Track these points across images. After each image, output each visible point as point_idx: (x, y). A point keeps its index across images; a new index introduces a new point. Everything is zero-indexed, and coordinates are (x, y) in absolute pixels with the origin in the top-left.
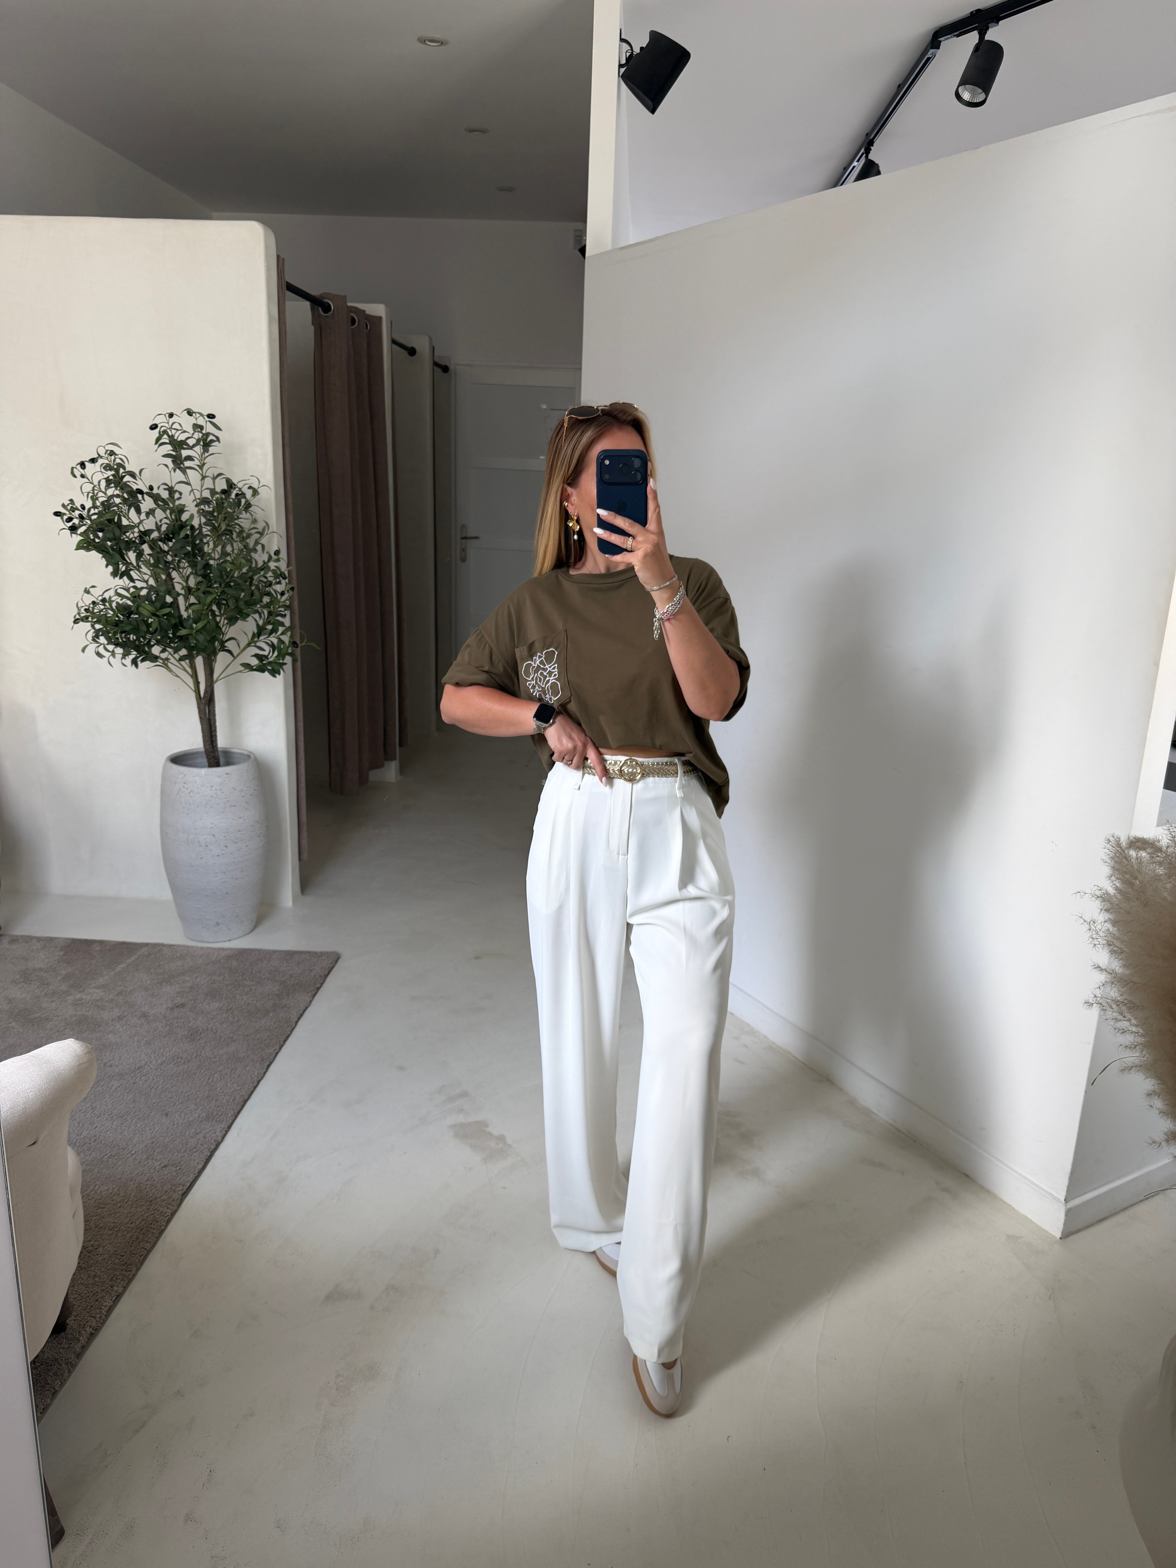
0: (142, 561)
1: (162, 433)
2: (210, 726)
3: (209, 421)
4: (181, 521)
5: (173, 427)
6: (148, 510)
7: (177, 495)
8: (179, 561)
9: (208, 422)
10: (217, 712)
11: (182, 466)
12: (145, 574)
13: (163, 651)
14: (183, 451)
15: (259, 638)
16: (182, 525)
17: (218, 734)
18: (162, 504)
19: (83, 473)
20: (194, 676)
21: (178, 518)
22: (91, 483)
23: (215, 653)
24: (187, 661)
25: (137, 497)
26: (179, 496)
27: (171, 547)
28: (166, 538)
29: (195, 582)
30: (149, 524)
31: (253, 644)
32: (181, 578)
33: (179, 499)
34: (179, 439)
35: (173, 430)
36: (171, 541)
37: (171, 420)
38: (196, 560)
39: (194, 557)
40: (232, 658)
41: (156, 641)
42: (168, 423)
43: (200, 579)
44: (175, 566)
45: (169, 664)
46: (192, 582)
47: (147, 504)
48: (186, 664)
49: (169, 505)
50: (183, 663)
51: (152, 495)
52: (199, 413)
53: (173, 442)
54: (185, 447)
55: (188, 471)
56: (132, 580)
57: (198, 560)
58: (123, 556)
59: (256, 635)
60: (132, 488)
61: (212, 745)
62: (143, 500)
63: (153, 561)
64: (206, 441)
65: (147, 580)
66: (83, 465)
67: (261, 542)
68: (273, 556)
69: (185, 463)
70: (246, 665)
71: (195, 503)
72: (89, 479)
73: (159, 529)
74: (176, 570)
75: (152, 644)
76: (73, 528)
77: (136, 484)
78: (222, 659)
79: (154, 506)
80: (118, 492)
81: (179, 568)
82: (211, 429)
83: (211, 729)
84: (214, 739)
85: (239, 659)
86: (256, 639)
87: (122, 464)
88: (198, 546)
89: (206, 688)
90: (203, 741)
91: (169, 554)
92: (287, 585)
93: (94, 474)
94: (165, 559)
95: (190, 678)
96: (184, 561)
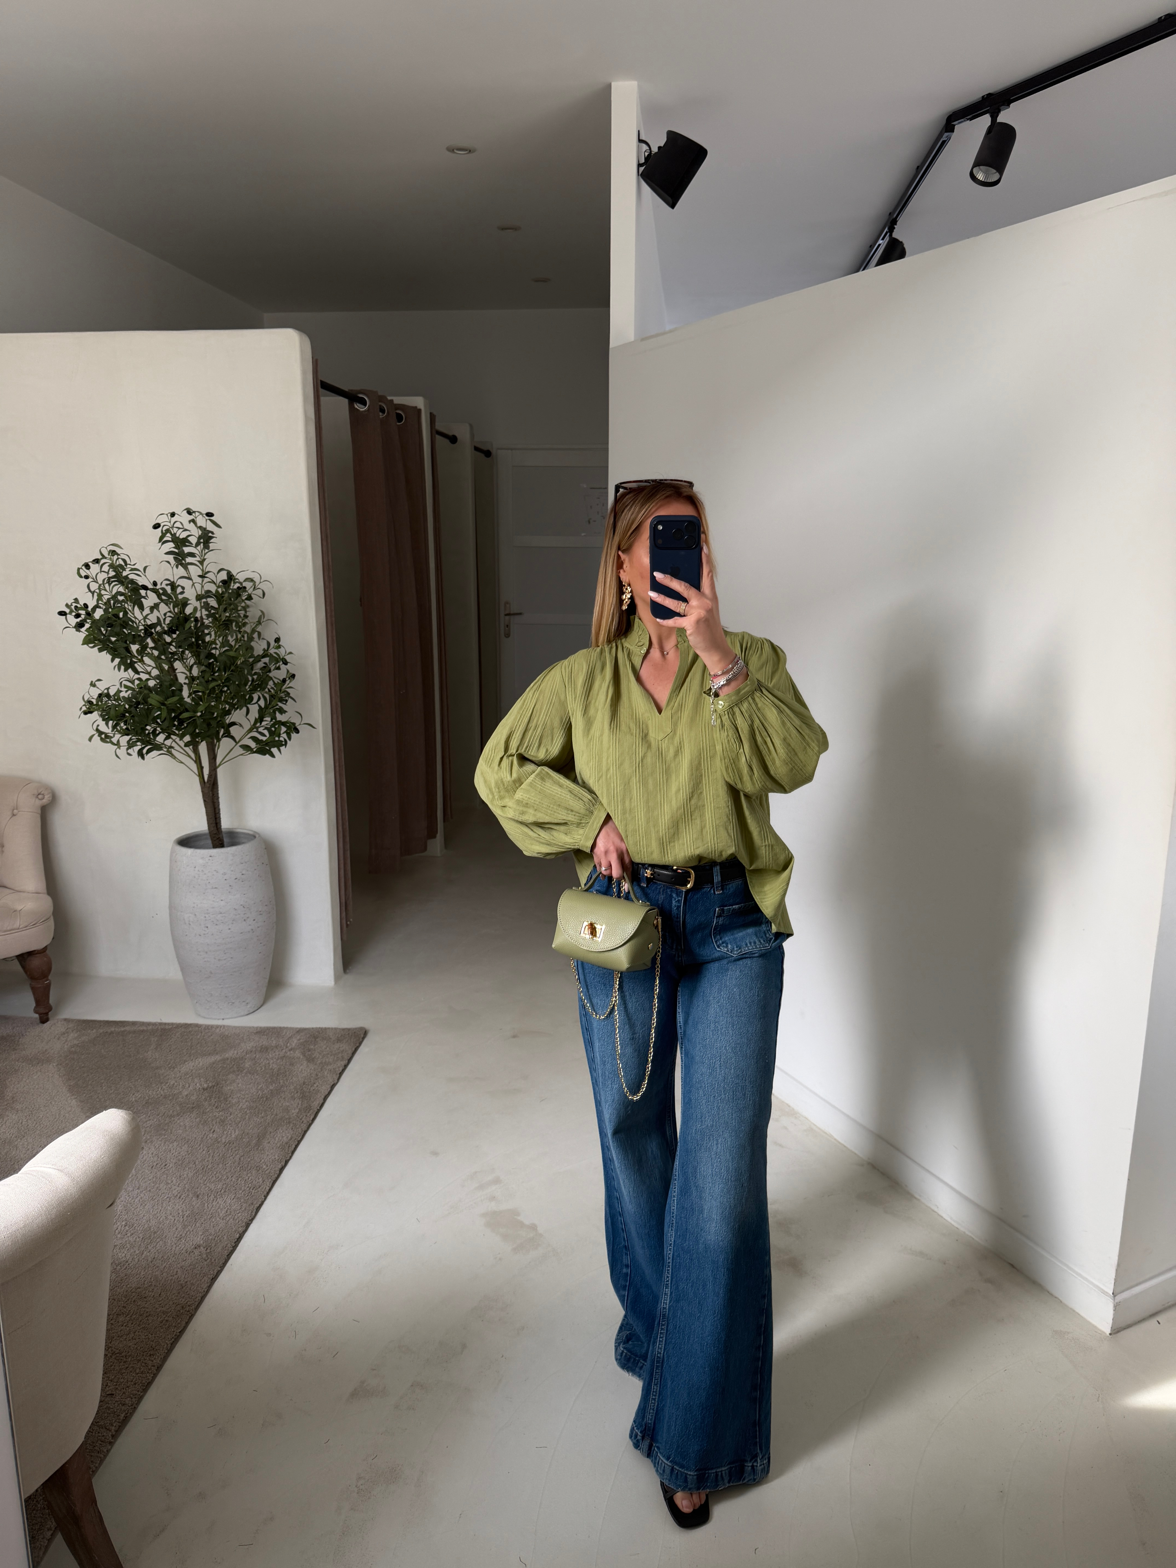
0: (146, 653)
1: (164, 532)
2: (215, 809)
3: (209, 519)
4: (185, 614)
5: (175, 526)
6: (153, 605)
7: (179, 590)
8: (183, 652)
9: (208, 521)
11: (183, 562)
12: (150, 666)
13: (167, 738)
14: (184, 548)
15: (261, 724)
16: (185, 618)
18: (166, 598)
19: (87, 571)
20: (198, 761)
21: (182, 611)
22: (95, 581)
23: (219, 740)
24: (191, 747)
25: (140, 594)
26: (182, 590)
27: (175, 639)
28: (170, 632)
29: (199, 672)
30: (152, 619)
31: (255, 730)
32: (185, 668)
33: (182, 593)
34: (181, 537)
35: (174, 529)
36: (175, 633)
37: (173, 519)
38: (198, 650)
39: (197, 648)
40: (235, 744)
41: (161, 729)
43: (203, 668)
44: (179, 657)
45: (173, 751)
46: (195, 672)
47: (151, 599)
48: (190, 750)
49: (172, 599)
50: (187, 749)
51: (156, 591)
52: (198, 512)
53: (175, 540)
54: (187, 544)
55: (189, 567)
56: (137, 672)
57: (200, 650)
58: (128, 650)
59: (259, 720)
60: (137, 584)
61: (217, 827)
62: (147, 596)
63: (156, 653)
64: (206, 538)
65: (151, 672)
66: (87, 566)
67: (257, 630)
68: (273, 643)
69: (187, 559)
70: (246, 748)
71: (197, 597)
72: (94, 579)
73: (162, 622)
74: (179, 660)
75: (158, 732)
76: (79, 626)
77: (141, 581)
78: (225, 744)
79: (158, 601)
80: (121, 589)
81: (182, 659)
82: (210, 527)
83: (215, 811)
84: (218, 821)
85: (240, 744)
86: (258, 724)
87: (123, 564)
88: (200, 637)
89: (210, 773)
90: (208, 823)
91: (173, 645)
92: (288, 671)
93: (97, 574)
94: (169, 650)
95: (193, 762)
96: (187, 652)
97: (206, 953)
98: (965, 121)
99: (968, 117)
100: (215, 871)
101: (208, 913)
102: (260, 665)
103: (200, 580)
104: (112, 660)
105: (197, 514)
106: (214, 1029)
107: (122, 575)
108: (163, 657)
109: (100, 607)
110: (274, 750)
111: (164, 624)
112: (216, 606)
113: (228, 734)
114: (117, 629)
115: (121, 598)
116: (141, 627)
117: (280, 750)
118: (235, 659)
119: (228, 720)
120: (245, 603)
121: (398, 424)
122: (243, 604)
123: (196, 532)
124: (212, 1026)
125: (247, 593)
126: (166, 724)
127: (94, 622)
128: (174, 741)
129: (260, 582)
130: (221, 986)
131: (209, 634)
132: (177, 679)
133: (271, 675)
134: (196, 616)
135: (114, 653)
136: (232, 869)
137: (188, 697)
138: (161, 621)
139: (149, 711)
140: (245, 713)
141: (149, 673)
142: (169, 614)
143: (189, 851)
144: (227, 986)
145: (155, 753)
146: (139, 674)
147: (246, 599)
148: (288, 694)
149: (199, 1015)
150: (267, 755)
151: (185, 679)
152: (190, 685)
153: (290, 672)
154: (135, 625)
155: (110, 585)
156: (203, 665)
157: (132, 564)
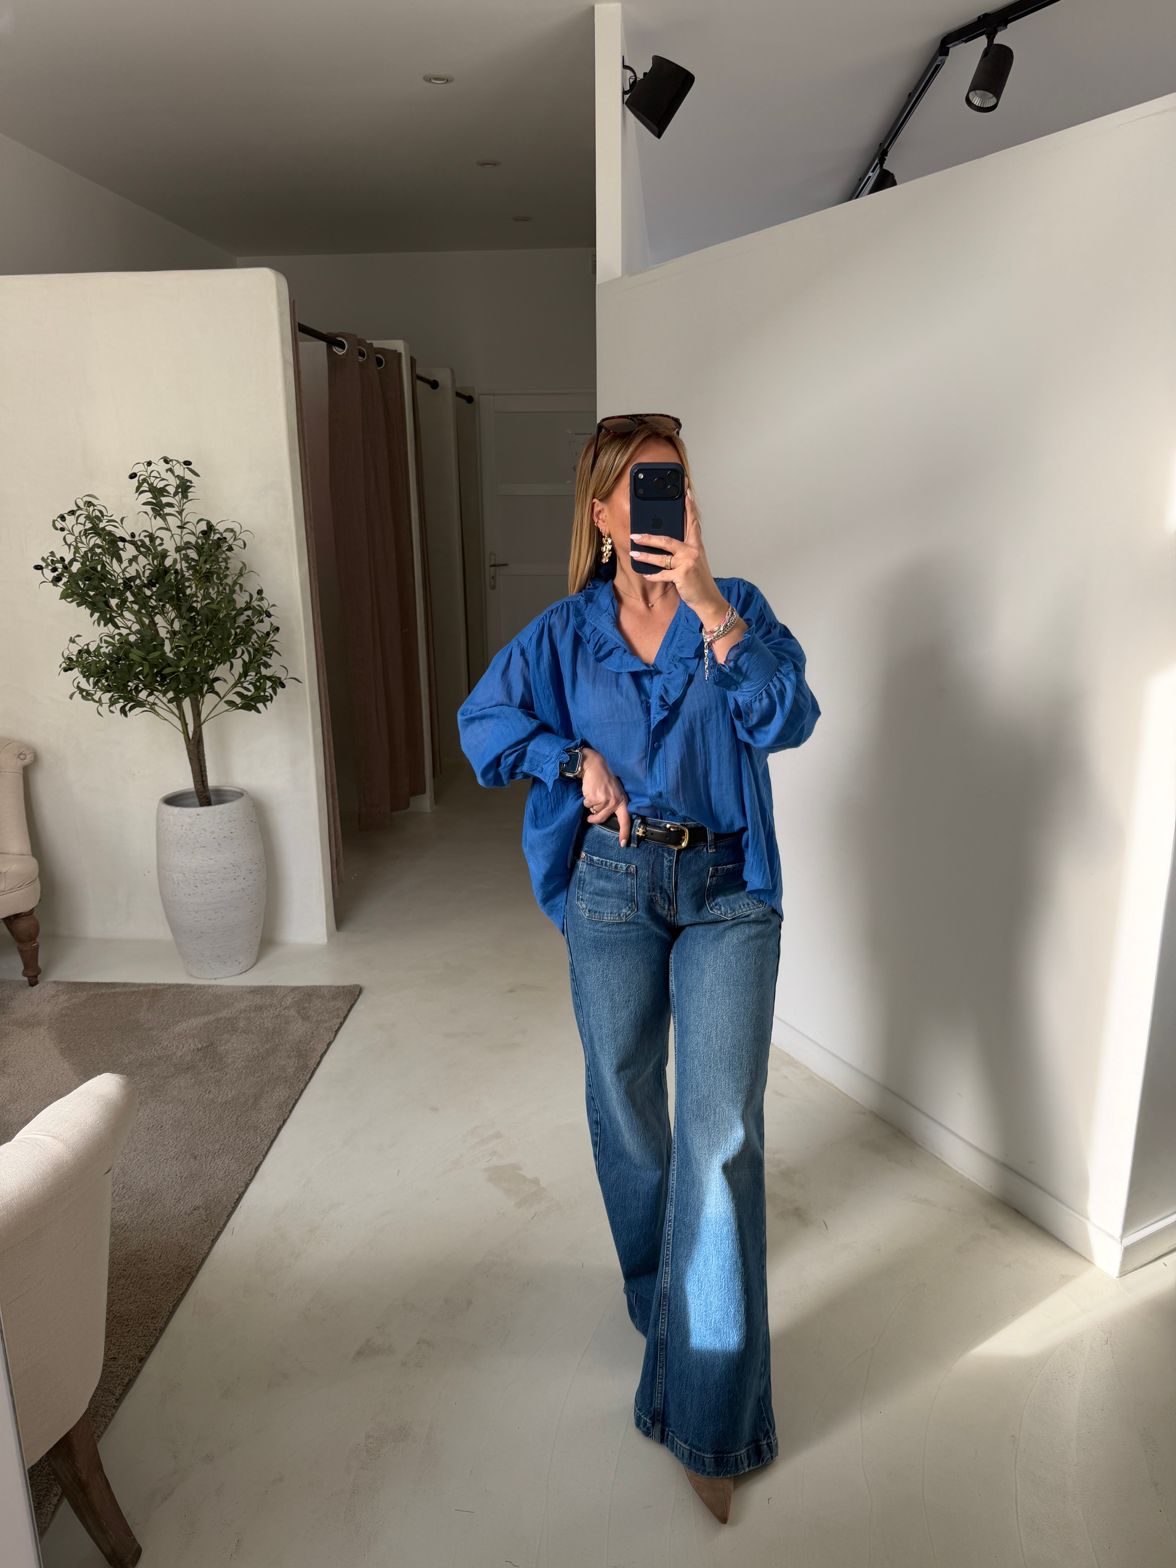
0: (126, 608)
1: (141, 481)
2: (201, 766)
3: (187, 468)
4: (165, 566)
5: (152, 475)
6: (132, 558)
7: (158, 541)
8: (164, 606)
10: (206, 752)
11: (161, 512)
12: (130, 620)
13: (150, 695)
14: (162, 498)
15: (245, 679)
16: (165, 570)
17: (208, 774)
18: (145, 550)
19: (63, 523)
20: (182, 717)
21: (162, 563)
22: (71, 534)
23: (203, 696)
24: (175, 703)
25: (118, 545)
26: (161, 542)
27: (155, 592)
28: (150, 584)
29: (180, 626)
30: (131, 572)
31: (239, 685)
32: (166, 622)
33: (161, 544)
34: (159, 486)
35: (152, 478)
36: (155, 586)
37: (150, 469)
38: (179, 603)
39: (178, 601)
40: (219, 699)
41: (143, 685)
42: (147, 472)
43: (185, 622)
44: (160, 611)
45: (157, 708)
46: (177, 626)
47: (129, 551)
48: (172, 706)
49: (151, 551)
50: (170, 705)
51: (134, 543)
52: (175, 460)
53: (152, 489)
54: (165, 494)
55: (167, 517)
56: (117, 627)
57: (181, 603)
58: (107, 604)
59: (243, 675)
60: (115, 536)
61: (203, 785)
62: (125, 548)
63: (136, 607)
64: (184, 487)
65: (131, 626)
66: (63, 518)
67: (239, 582)
68: (255, 596)
69: (165, 509)
70: (231, 703)
71: (176, 548)
72: (70, 531)
73: (142, 575)
74: (160, 614)
75: (140, 689)
76: (57, 580)
77: (119, 533)
78: (209, 700)
79: (136, 553)
80: (99, 542)
81: (163, 613)
82: (188, 476)
83: (201, 769)
84: (204, 779)
85: (225, 699)
86: (243, 679)
87: (100, 516)
88: (181, 590)
89: (194, 730)
90: (194, 781)
91: (153, 599)
92: (272, 624)
93: (73, 526)
94: (150, 604)
95: (177, 719)
96: (168, 606)
97: (197, 912)
98: (960, 43)
99: (963, 39)
100: (203, 829)
101: (196, 873)
102: (243, 618)
103: (179, 530)
104: (92, 615)
105: (175, 462)
106: (206, 989)
107: (99, 527)
108: (143, 611)
109: (77, 561)
110: (260, 706)
111: (144, 577)
112: (196, 558)
113: (212, 690)
114: (95, 583)
115: (98, 551)
116: (120, 581)
117: (265, 706)
118: (217, 611)
119: (212, 675)
120: (226, 554)
121: (378, 368)
122: (224, 556)
123: (174, 482)
124: (204, 986)
125: (227, 544)
126: (149, 679)
127: (72, 575)
128: (157, 697)
129: (241, 533)
130: (213, 946)
131: (189, 587)
132: (158, 634)
133: (254, 628)
134: (176, 568)
135: (93, 607)
136: (220, 827)
137: (170, 652)
138: (140, 574)
139: (131, 667)
140: (229, 668)
141: (129, 628)
142: (148, 567)
143: (176, 810)
144: (219, 945)
145: (138, 710)
146: (120, 629)
147: (227, 550)
148: (272, 648)
149: (191, 975)
150: (253, 711)
151: (167, 634)
152: (171, 640)
153: (274, 625)
154: (114, 578)
155: (86, 537)
156: (184, 619)
157: (109, 515)
